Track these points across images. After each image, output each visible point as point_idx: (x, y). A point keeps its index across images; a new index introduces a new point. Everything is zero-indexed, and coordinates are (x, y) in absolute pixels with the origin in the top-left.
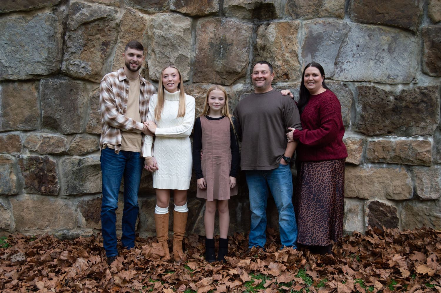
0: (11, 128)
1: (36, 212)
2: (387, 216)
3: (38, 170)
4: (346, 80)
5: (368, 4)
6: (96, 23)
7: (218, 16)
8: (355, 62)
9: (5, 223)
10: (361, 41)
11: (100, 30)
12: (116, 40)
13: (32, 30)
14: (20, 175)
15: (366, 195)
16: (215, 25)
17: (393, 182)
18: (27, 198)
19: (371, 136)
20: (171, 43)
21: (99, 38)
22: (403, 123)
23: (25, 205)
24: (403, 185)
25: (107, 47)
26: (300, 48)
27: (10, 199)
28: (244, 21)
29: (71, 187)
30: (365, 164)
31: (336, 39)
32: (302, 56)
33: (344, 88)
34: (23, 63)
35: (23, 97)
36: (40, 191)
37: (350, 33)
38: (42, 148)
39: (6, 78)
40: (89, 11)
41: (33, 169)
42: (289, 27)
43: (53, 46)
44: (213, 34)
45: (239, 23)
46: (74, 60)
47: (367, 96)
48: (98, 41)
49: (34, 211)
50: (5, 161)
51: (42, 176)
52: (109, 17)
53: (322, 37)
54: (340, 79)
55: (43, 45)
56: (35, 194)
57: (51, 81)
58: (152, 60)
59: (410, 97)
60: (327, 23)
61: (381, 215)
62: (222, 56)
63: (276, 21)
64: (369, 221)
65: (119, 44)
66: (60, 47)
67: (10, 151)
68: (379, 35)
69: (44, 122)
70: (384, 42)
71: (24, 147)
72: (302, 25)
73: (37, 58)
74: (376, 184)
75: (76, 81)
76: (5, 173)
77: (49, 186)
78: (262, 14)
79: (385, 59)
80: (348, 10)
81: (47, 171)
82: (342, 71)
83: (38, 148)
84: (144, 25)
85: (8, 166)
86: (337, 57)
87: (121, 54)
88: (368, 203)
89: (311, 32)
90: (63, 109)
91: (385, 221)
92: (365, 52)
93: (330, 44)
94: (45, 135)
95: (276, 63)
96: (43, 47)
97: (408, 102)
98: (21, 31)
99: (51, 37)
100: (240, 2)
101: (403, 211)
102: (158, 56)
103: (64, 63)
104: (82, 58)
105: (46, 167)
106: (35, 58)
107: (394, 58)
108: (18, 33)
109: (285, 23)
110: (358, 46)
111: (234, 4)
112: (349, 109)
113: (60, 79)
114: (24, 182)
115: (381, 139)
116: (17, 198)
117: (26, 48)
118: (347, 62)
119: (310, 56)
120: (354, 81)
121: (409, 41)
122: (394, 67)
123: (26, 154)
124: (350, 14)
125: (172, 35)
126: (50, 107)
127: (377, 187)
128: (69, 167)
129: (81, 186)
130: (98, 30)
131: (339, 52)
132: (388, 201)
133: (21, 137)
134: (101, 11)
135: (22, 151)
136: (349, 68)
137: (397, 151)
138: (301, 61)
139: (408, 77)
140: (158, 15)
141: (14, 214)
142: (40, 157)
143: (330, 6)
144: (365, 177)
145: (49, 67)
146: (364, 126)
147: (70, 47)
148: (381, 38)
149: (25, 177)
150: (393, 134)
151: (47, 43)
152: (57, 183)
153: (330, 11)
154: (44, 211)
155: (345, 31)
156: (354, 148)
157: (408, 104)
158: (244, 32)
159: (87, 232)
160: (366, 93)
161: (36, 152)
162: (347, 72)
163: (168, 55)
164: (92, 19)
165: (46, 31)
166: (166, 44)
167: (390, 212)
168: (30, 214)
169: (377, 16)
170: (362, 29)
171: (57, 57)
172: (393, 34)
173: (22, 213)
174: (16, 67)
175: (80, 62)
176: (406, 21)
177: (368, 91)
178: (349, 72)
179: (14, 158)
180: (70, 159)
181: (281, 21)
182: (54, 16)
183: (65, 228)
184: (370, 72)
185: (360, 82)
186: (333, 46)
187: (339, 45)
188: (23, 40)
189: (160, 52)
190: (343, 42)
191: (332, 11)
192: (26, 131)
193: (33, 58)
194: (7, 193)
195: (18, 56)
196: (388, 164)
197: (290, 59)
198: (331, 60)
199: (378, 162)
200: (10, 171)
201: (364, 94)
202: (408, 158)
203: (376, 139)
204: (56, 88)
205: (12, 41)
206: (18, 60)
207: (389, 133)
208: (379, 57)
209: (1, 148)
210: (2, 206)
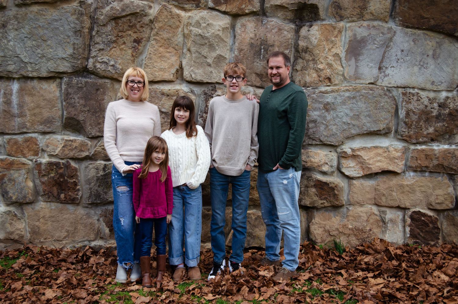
0: (28, 129)
1: (53, 222)
2: (428, 226)
3: (58, 176)
4: (389, 86)
5: (414, 8)
6: (128, 18)
7: (258, 15)
8: (399, 67)
9: (17, 234)
10: (406, 46)
11: (132, 26)
12: (149, 38)
13: (55, 23)
14: (37, 181)
15: (408, 205)
16: (255, 25)
17: (435, 191)
18: (43, 206)
19: (414, 144)
20: (209, 42)
21: (130, 35)
22: (446, 130)
23: (42, 214)
24: (445, 194)
25: (138, 44)
26: (344, 51)
27: (25, 207)
28: (286, 22)
29: (94, 195)
30: (407, 173)
31: (381, 43)
32: (345, 60)
33: (387, 93)
34: (44, 59)
35: (42, 96)
36: (59, 199)
37: (395, 37)
38: (63, 152)
39: (25, 74)
40: (120, 5)
41: (52, 175)
42: (332, 29)
43: (79, 41)
44: (254, 35)
45: (281, 24)
46: (102, 57)
47: (410, 103)
48: (128, 38)
49: (51, 221)
50: (20, 166)
51: (62, 182)
52: (142, 12)
53: (366, 40)
54: (383, 85)
55: (68, 40)
56: (53, 202)
57: (75, 80)
58: (187, 60)
59: (453, 104)
60: (371, 26)
61: (422, 225)
62: (263, 58)
63: (319, 23)
64: (410, 231)
65: (152, 42)
66: (87, 43)
67: (27, 155)
68: (423, 40)
69: (65, 124)
70: (429, 47)
71: (43, 150)
72: (346, 28)
73: (61, 54)
74: (418, 193)
75: (104, 80)
76: (20, 179)
77: (70, 193)
78: (305, 14)
79: (429, 65)
80: (393, 13)
81: (68, 177)
82: (386, 76)
83: (59, 152)
84: (180, 22)
85: (23, 171)
86: (382, 62)
87: (153, 52)
88: (410, 213)
89: (355, 35)
90: (88, 110)
91: (427, 231)
92: (410, 58)
93: (374, 48)
94: (66, 138)
95: (318, 66)
96: (68, 43)
97: (451, 110)
98: (43, 24)
99: (78, 32)
100: (282, 2)
101: (444, 221)
102: (194, 55)
103: (91, 61)
104: (111, 55)
105: (66, 173)
106: (58, 54)
107: (439, 64)
108: (40, 26)
109: (329, 25)
110: (403, 51)
111: (276, 4)
112: (392, 116)
113: (85, 77)
114: (41, 189)
115: (424, 147)
116: (33, 206)
117: (49, 42)
118: (391, 67)
119: (353, 60)
120: (398, 87)
121: (454, 47)
122: (438, 73)
123: (44, 158)
124: (394, 18)
125: (210, 34)
126: (73, 107)
127: (419, 196)
128: (92, 173)
129: (106, 193)
130: (129, 26)
131: (383, 57)
132: (429, 211)
133: (38, 139)
134: (133, 6)
135: (40, 155)
136: (393, 73)
137: (440, 159)
138: (344, 65)
139: (453, 84)
140: (196, 12)
141: (28, 224)
142: (61, 161)
143: (375, 9)
144: (407, 185)
145: (74, 64)
146: (406, 133)
147: (98, 43)
148: (425, 43)
149: (43, 183)
150: (436, 142)
151: (72, 39)
152: (79, 190)
153: (374, 14)
154: (62, 220)
155: (390, 35)
156: (397, 155)
157: (451, 111)
158: (286, 33)
159: (110, 244)
160: (410, 99)
161: (56, 156)
162: (390, 77)
163: (205, 54)
164: (124, 14)
165: (72, 25)
166: (203, 43)
167: (432, 222)
168: (46, 224)
169: (422, 21)
170: (406, 33)
171: (83, 54)
172: (438, 40)
173: (37, 223)
174: (37, 63)
175: (108, 59)
176: (451, 26)
177: (412, 97)
178: (393, 77)
179: (30, 162)
180: (94, 164)
181: (324, 23)
182: (81, 9)
183: (85, 239)
184: (414, 78)
185: (404, 88)
186: (377, 50)
187: (384, 49)
188: (45, 33)
189: (197, 52)
190: (387, 47)
191: (376, 14)
192: (44, 133)
193: (57, 54)
194: (21, 201)
195: (39, 51)
196: (430, 172)
197: (333, 63)
198: (375, 64)
199: (420, 170)
200: (26, 176)
201: (408, 100)
202: (451, 166)
203: (419, 147)
204: (81, 87)
205: (33, 35)
206: (39, 56)
207: (433, 140)
208: (424, 62)
209: (16, 152)
210: (15, 215)
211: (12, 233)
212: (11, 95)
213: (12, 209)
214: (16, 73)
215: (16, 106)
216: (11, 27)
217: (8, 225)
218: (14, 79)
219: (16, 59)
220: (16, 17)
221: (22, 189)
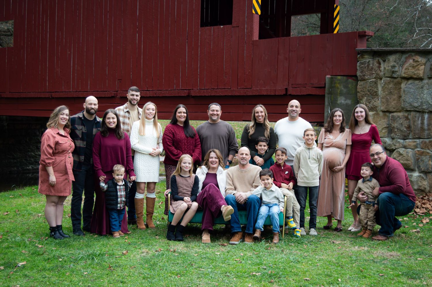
0: (431, 136)
9: (423, 187)
27: (428, 174)
50: (427, 154)
76: (426, 160)
85: (428, 156)
141: (429, 183)
179: (431, 152)
194: (426, 171)
200: (429, 159)
209: (425, 147)
210: (423, 178)
211: (420, 186)
212: (424, 120)
213: (422, 175)
214: (427, 109)
215: (426, 125)
216: (425, 88)
217: (419, 182)
218: (426, 112)
219: (427, 103)
220: (427, 84)
221: (427, 165)
